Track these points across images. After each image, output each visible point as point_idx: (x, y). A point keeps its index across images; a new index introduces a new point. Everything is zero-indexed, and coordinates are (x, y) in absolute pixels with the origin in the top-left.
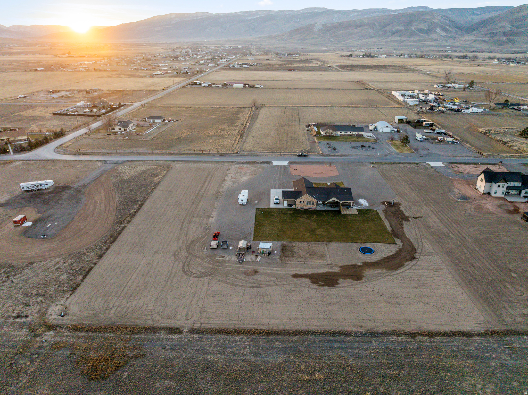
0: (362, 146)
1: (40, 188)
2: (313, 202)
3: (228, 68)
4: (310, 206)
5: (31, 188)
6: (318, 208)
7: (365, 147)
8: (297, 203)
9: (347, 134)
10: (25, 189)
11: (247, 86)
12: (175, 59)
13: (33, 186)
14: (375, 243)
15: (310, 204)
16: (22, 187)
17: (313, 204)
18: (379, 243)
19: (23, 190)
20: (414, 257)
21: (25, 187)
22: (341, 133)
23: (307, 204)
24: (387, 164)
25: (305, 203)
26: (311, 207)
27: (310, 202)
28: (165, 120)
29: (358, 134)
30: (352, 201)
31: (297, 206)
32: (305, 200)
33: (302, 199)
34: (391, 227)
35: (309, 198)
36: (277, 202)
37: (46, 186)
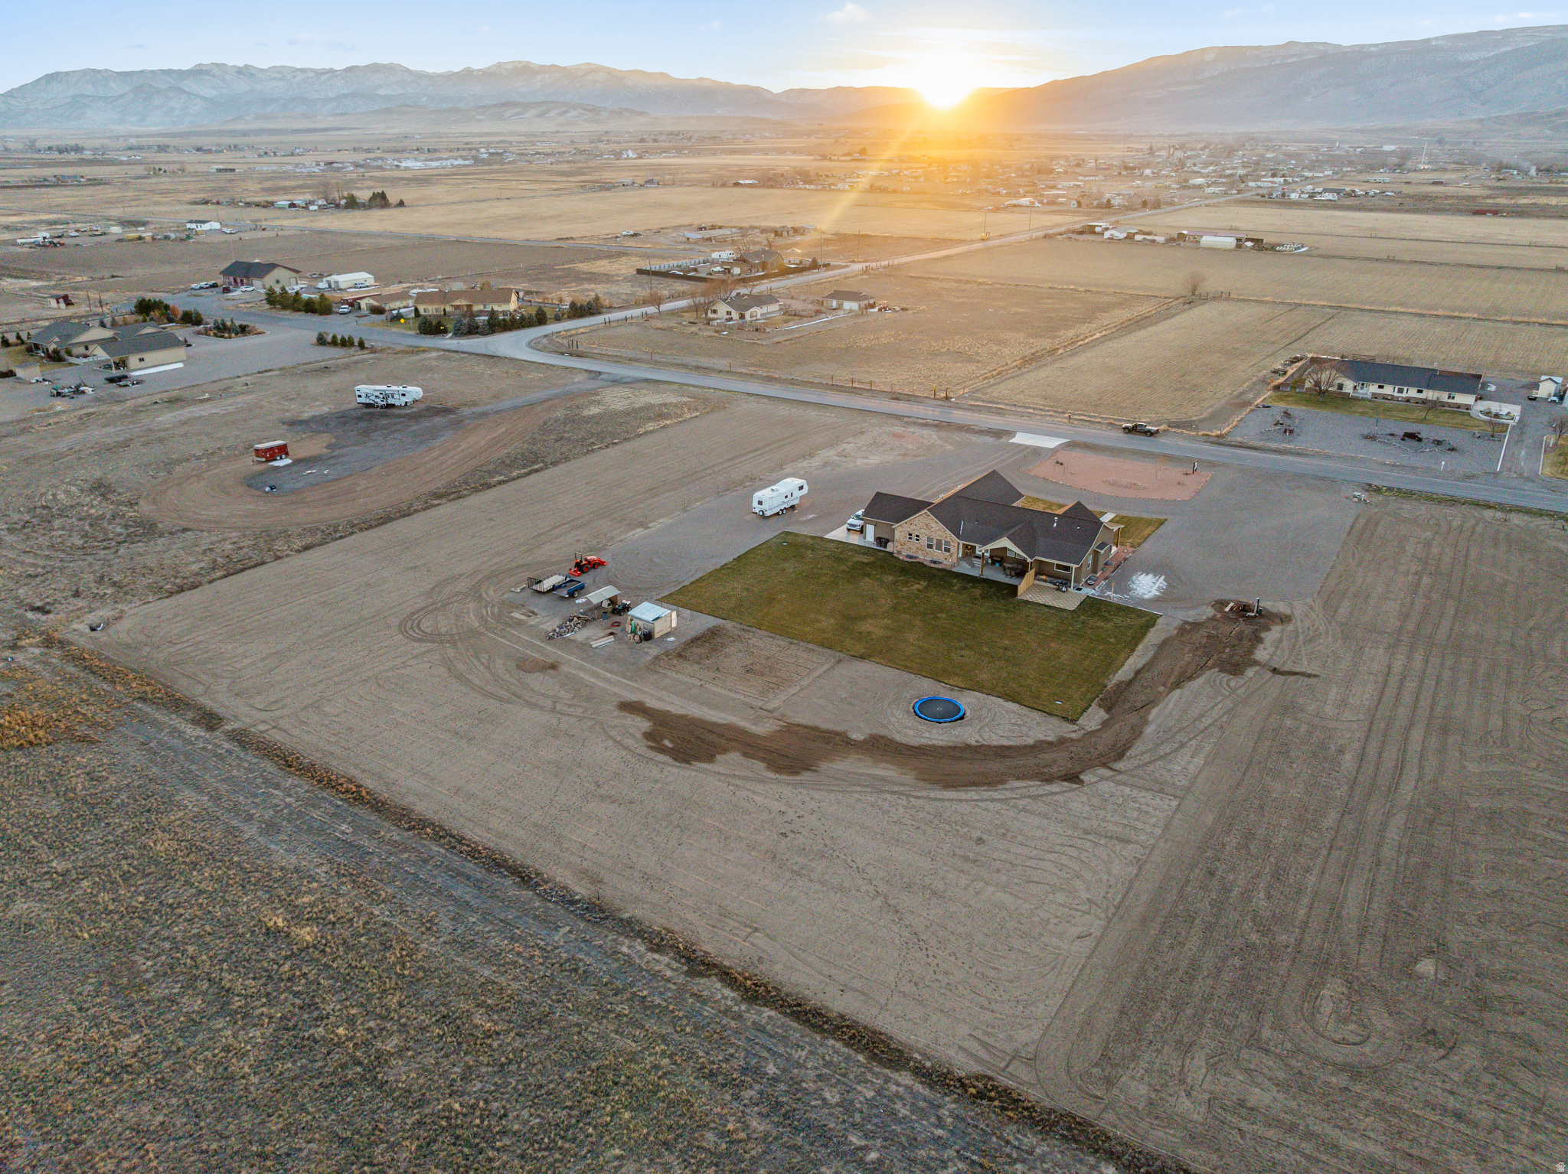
0: (1411, 436)
1: (391, 401)
2: (947, 543)
3: (1266, 199)
4: (938, 555)
5: (373, 398)
6: (965, 568)
7: (1420, 440)
8: (897, 534)
9: (1404, 395)
10: (363, 400)
11: (1249, 244)
12: (1124, 173)
13: (377, 394)
14: (1001, 701)
15: (939, 548)
16: (358, 393)
17: (947, 550)
18: (1014, 701)
19: (359, 400)
20: (1078, 777)
21: (363, 395)
22: (1380, 391)
23: (930, 546)
24: (1433, 500)
25: (924, 541)
26: (942, 559)
27: (939, 542)
28: (872, 306)
29: (1450, 401)
30: (1074, 566)
31: (900, 547)
32: (923, 531)
33: (913, 527)
34: (1138, 673)
35: (934, 525)
36: (855, 526)
37: (404, 400)
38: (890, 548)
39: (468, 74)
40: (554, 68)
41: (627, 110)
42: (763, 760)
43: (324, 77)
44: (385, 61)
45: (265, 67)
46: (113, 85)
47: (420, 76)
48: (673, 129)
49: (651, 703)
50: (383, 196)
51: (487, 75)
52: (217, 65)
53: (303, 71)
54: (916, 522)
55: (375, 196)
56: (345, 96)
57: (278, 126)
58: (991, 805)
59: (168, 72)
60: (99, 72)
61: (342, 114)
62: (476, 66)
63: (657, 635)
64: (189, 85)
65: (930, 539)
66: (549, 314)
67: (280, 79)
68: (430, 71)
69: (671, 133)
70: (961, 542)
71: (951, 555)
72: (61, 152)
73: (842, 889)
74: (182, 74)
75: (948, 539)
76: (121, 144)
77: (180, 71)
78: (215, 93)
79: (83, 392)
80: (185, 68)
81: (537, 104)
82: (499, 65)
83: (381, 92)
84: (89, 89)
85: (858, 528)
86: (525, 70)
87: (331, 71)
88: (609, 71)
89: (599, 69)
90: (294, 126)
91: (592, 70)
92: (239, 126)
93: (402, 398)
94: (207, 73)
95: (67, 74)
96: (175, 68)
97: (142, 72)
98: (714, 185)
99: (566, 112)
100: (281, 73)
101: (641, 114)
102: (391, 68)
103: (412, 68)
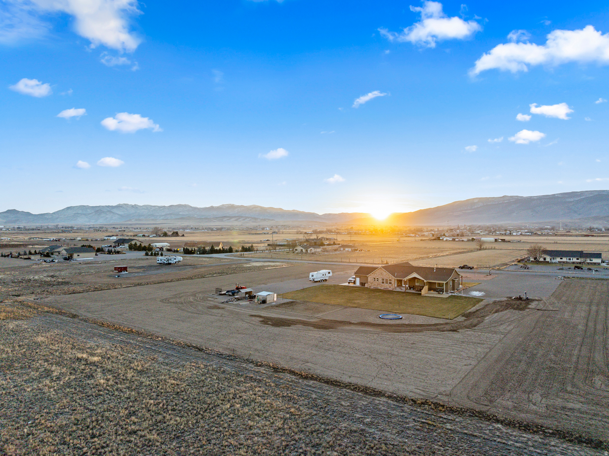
0: (578, 268)
1: (170, 262)
2: (390, 280)
4: (387, 285)
5: (163, 261)
6: (398, 290)
7: (582, 269)
8: (369, 279)
9: (571, 261)
10: (159, 262)
11: (500, 240)
13: (165, 259)
15: (387, 283)
16: (158, 259)
17: (390, 283)
20: (456, 331)
21: (160, 260)
22: (561, 260)
23: (383, 283)
24: (593, 279)
25: (380, 280)
26: (388, 287)
27: (386, 280)
28: (357, 250)
29: (591, 262)
30: (445, 282)
31: (370, 284)
32: (379, 276)
33: (376, 275)
34: (477, 310)
35: (384, 273)
36: (351, 280)
37: (175, 261)
38: (366, 285)
39: (212, 208)
40: (242, 206)
41: (267, 219)
42: (312, 326)
43: (161, 209)
44: (183, 204)
45: (142, 205)
46: (88, 210)
47: (195, 208)
48: (283, 224)
49: (263, 315)
50: (177, 233)
51: (218, 208)
52: (125, 204)
53: (154, 206)
54: (377, 273)
55: (174, 233)
56: (168, 214)
57: (144, 223)
58: (417, 336)
59: (108, 207)
60: (85, 206)
61: (166, 219)
62: (214, 205)
63: (268, 302)
64: (114, 211)
65: (383, 280)
66: (234, 250)
67: (146, 209)
68: (199, 207)
69: (283, 225)
70: (396, 279)
71: (392, 286)
72: (66, 228)
73: (348, 353)
74: (113, 207)
75: (390, 278)
76: (87, 227)
77: (112, 206)
78: (123, 213)
79: (54, 262)
80: (114, 205)
81: (235, 217)
82: (223, 205)
83: (181, 213)
84: (80, 212)
85: (352, 282)
86: (232, 207)
87: (164, 206)
88: (262, 208)
89: (258, 207)
90: (149, 223)
91: (255, 207)
92: (129, 223)
93: (174, 260)
94: (121, 207)
95: (74, 207)
96: (111, 205)
97: (100, 206)
98: (297, 233)
99: (245, 219)
100: (147, 207)
101: (272, 220)
102: (185, 206)
103: (193, 206)
